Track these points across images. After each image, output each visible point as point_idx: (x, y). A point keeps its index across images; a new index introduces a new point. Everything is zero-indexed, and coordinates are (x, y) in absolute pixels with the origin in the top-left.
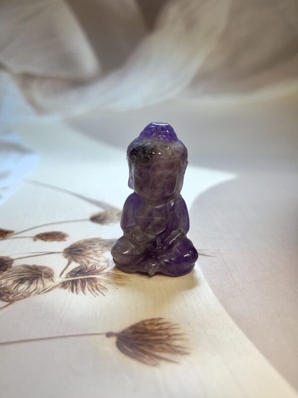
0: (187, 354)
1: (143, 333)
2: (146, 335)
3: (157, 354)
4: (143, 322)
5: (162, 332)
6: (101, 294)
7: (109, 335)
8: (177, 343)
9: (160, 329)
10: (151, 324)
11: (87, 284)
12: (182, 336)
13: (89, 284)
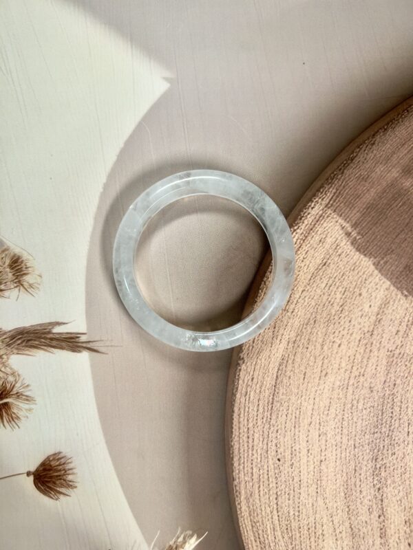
0: (76, 487)
1: (50, 470)
2: (51, 472)
3: (58, 489)
4: (48, 458)
5: (61, 467)
6: (17, 427)
7: (28, 474)
8: (70, 477)
9: (60, 465)
10: (54, 459)
11: (4, 414)
12: (74, 470)
13: (6, 413)
